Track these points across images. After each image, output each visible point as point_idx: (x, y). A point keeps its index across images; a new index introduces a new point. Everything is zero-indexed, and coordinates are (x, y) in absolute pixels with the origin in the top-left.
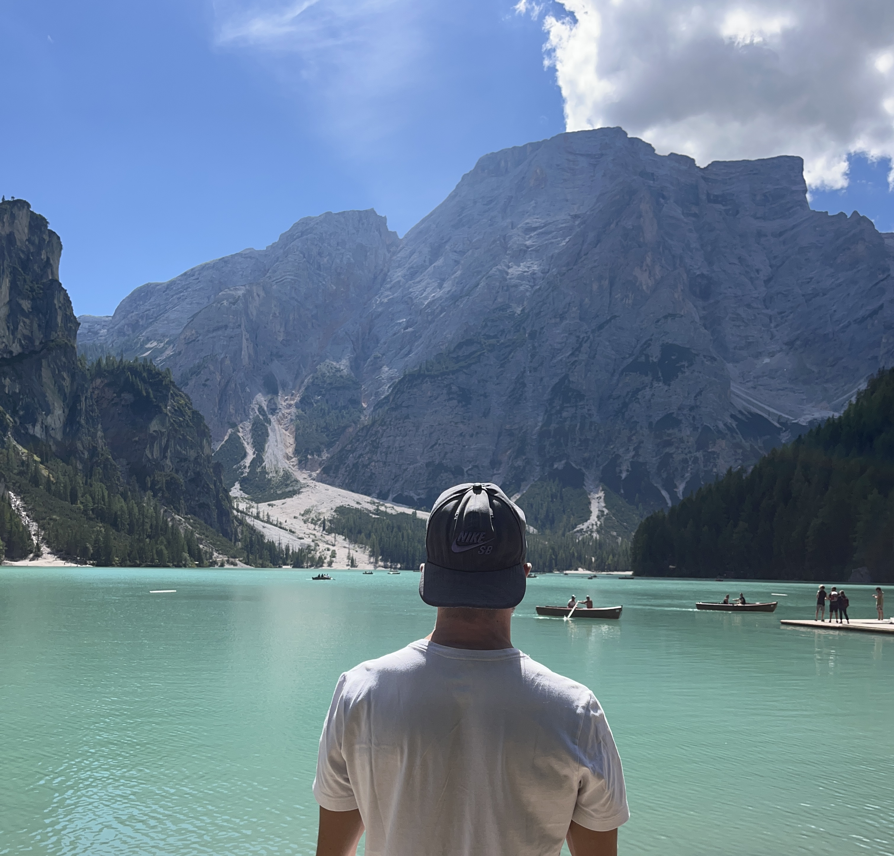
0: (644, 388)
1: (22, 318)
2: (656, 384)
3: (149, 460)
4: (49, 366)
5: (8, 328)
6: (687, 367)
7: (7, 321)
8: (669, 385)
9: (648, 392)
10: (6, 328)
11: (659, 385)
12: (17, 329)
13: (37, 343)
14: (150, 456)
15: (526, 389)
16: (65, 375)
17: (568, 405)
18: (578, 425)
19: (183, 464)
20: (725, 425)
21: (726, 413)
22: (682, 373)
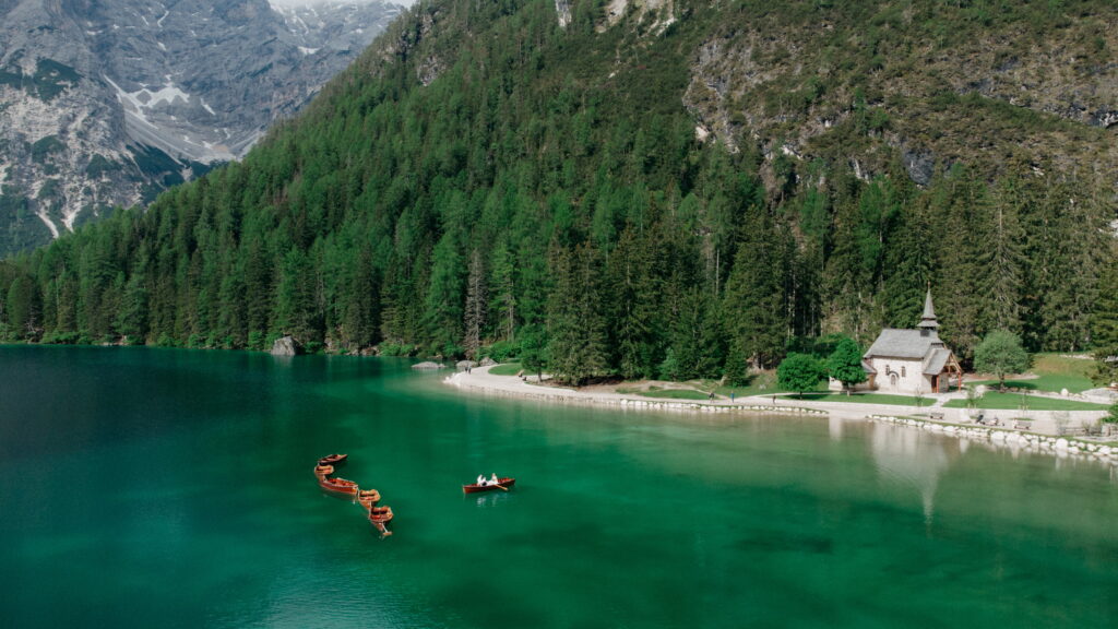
0: (15, 102)
2: (31, 101)
6: (72, 88)
8: (50, 104)
9: (22, 109)
11: (38, 102)
20: (121, 155)
21: (122, 144)
22: (66, 93)
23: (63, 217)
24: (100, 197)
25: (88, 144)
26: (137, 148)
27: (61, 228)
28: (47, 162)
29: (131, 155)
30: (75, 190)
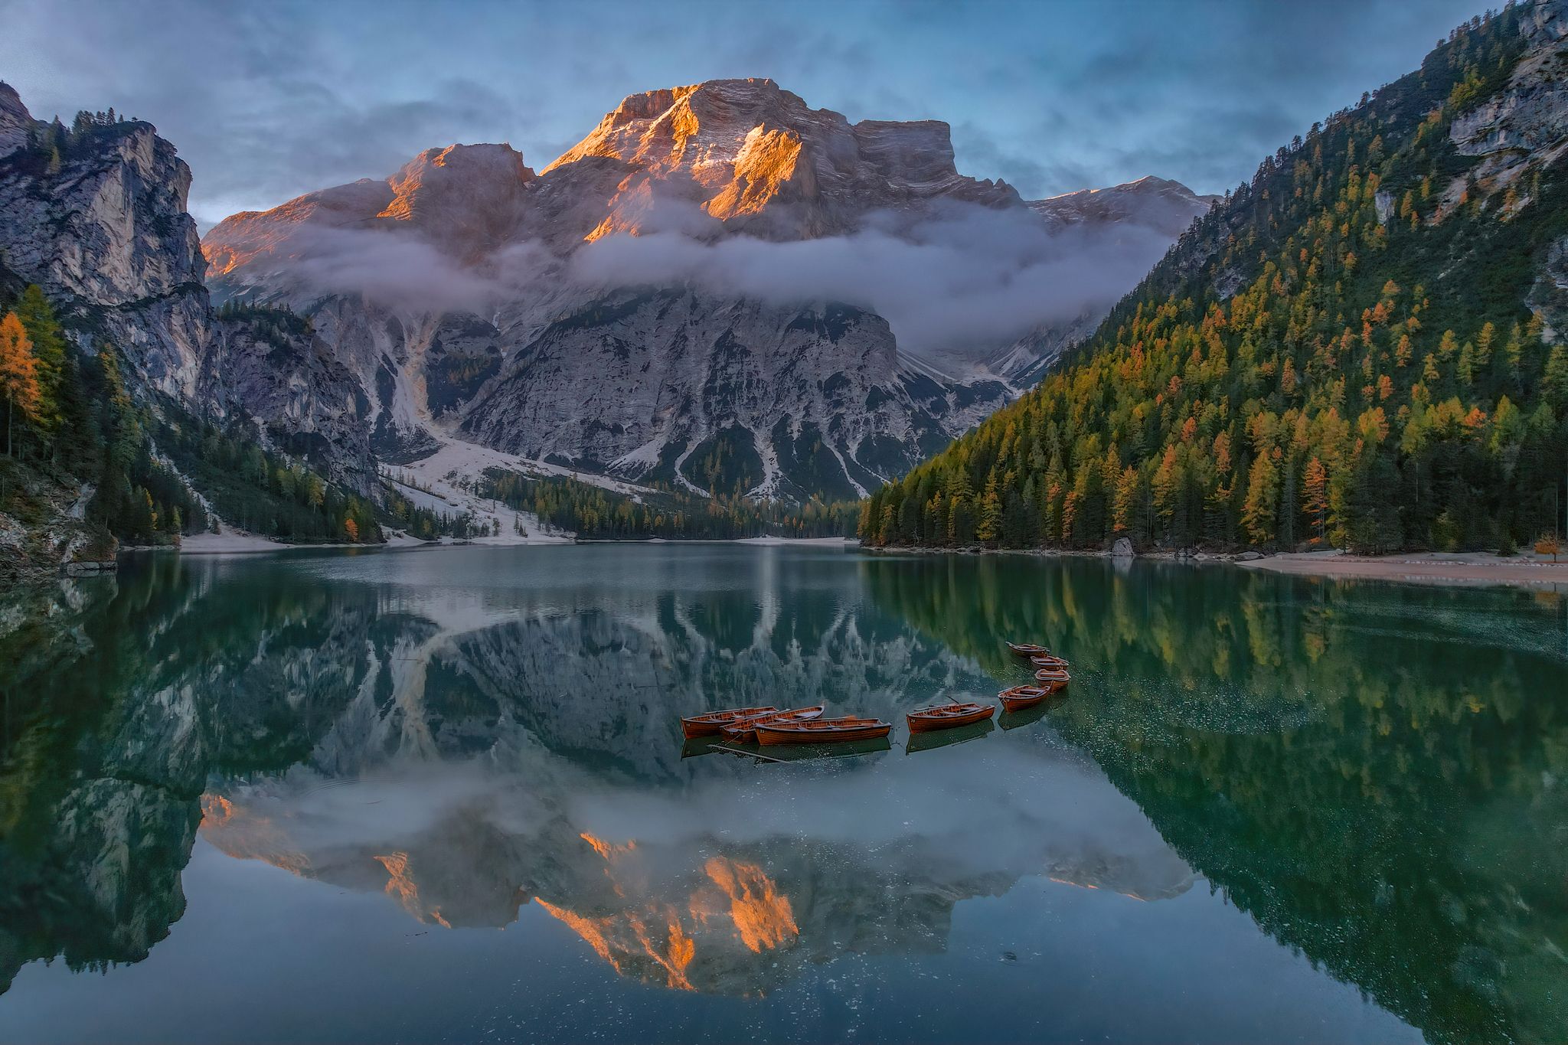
0: (811, 345)
1: (147, 257)
2: (822, 342)
4: (181, 313)
5: (133, 267)
6: (853, 325)
7: (132, 260)
8: (837, 343)
9: (815, 350)
10: (130, 268)
11: (826, 343)
12: (143, 269)
13: (165, 285)
14: (289, 414)
15: (687, 343)
16: (198, 322)
17: (733, 361)
18: (745, 382)
19: (326, 423)
20: (893, 385)
21: (893, 373)
22: (849, 331)
23: (848, 448)
24: (877, 427)
25: (866, 377)
26: (906, 376)
27: (847, 459)
28: (835, 398)
29: (902, 385)
30: (856, 422)
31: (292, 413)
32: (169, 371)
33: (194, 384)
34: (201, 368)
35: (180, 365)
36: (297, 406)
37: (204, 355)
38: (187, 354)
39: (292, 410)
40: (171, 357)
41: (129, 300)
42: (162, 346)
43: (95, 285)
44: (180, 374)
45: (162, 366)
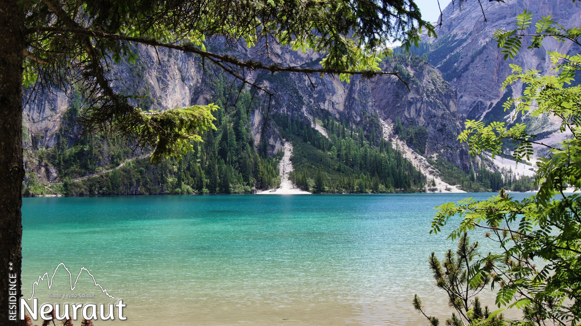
3: (407, 118)
14: (408, 116)
19: (433, 119)
31: (410, 115)
32: (328, 97)
33: (343, 103)
34: (348, 94)
35: (334, 93)
36: (413, 110)
37: (349, 86)
38: (339, 87)
39: (409, 114)
40: (328, 90)
41: (307, 61)
42: (324, 84)
43: (287, 57)
44: (334, 99)
45: (324, 95)
